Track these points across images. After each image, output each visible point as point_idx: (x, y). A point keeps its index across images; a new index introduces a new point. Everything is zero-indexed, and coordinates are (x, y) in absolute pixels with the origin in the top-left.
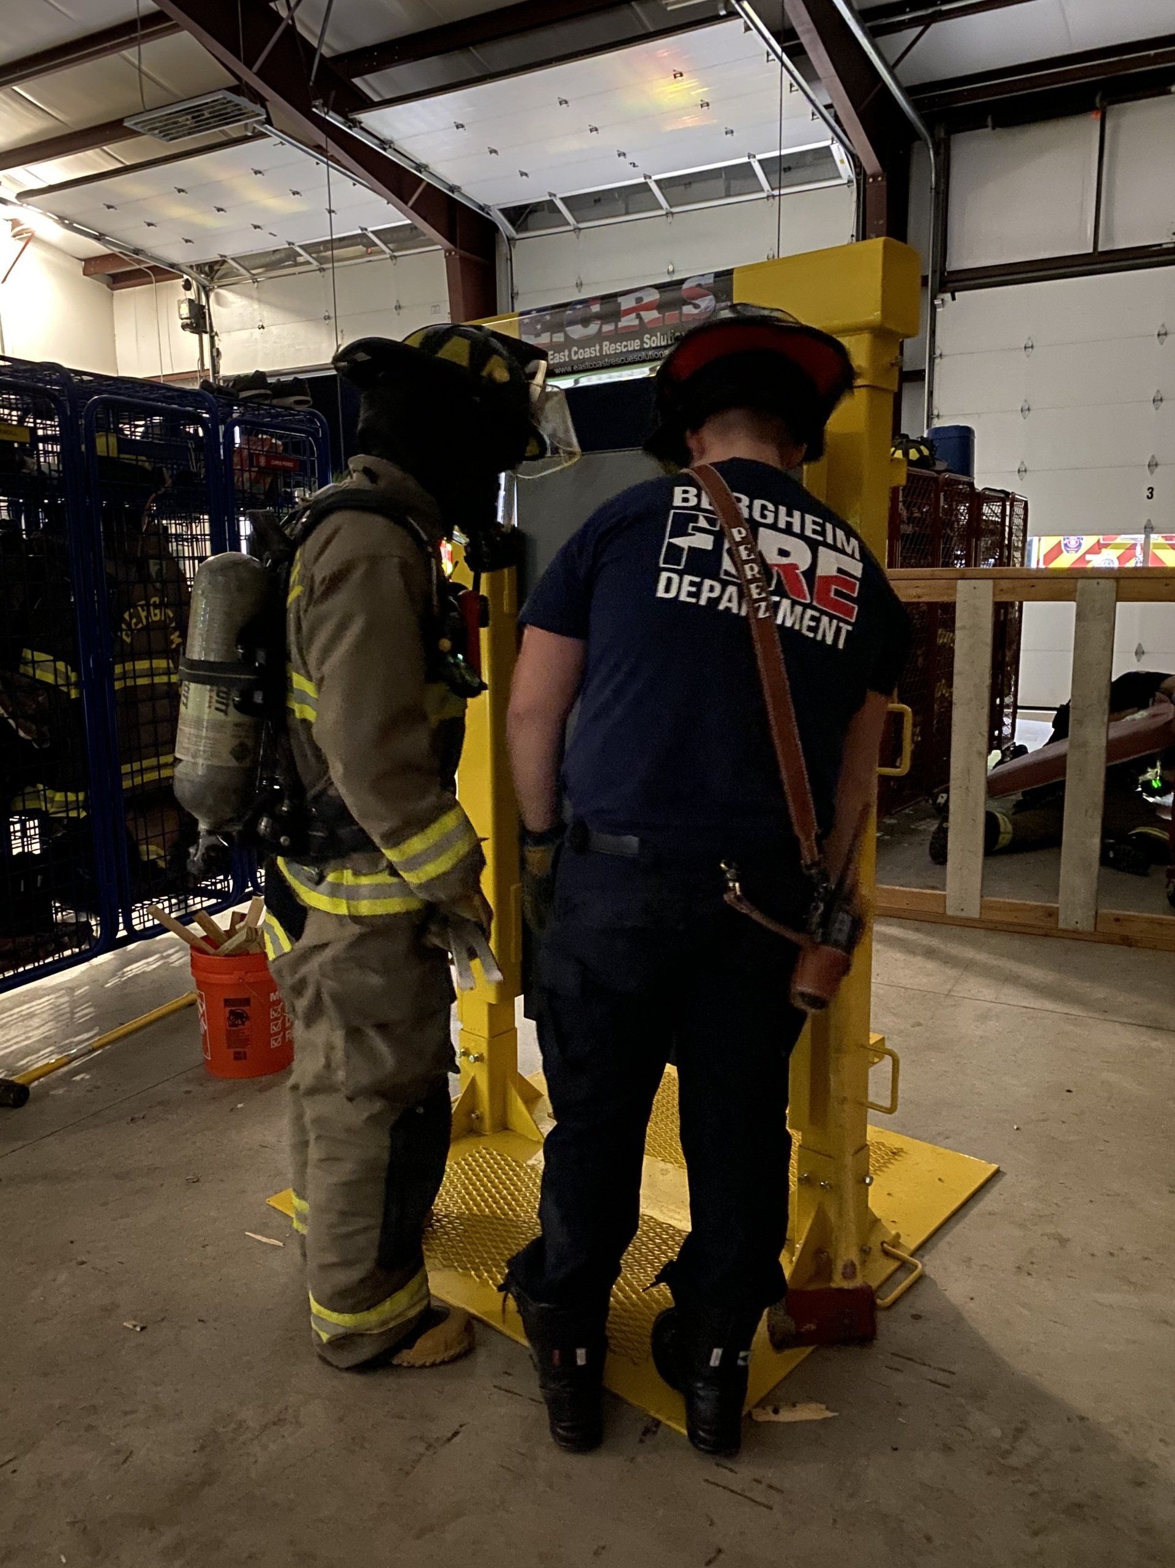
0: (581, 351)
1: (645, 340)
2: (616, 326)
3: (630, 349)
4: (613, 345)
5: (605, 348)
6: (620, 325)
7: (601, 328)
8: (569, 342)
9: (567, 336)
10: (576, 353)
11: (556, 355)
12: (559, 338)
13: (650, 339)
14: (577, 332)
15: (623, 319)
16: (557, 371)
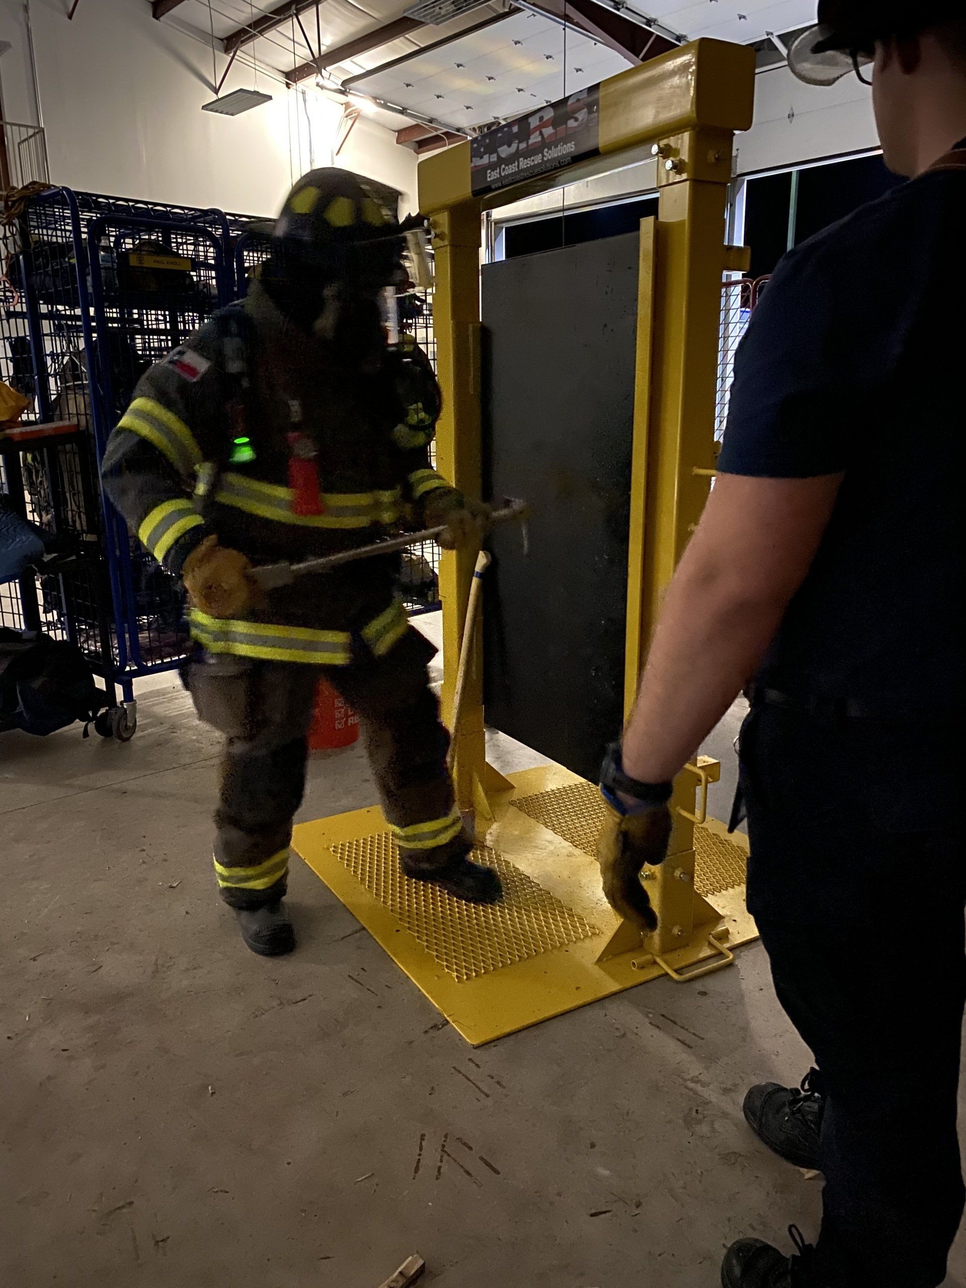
0: (507, 168)
1: (545, 154)
2: (527, 143)
3: (536, 162)
4: (525, 160)
5: (521, 164)
6: (531, 142)
7: (518, 147)
8: (501, 161)
9: (499, 157)
10: (504, 169)
11: (492, 173)
12: (494, 158)
13: (547, 152)
14: (505, 151)
15: (532, 137)
16: (493, 187)
